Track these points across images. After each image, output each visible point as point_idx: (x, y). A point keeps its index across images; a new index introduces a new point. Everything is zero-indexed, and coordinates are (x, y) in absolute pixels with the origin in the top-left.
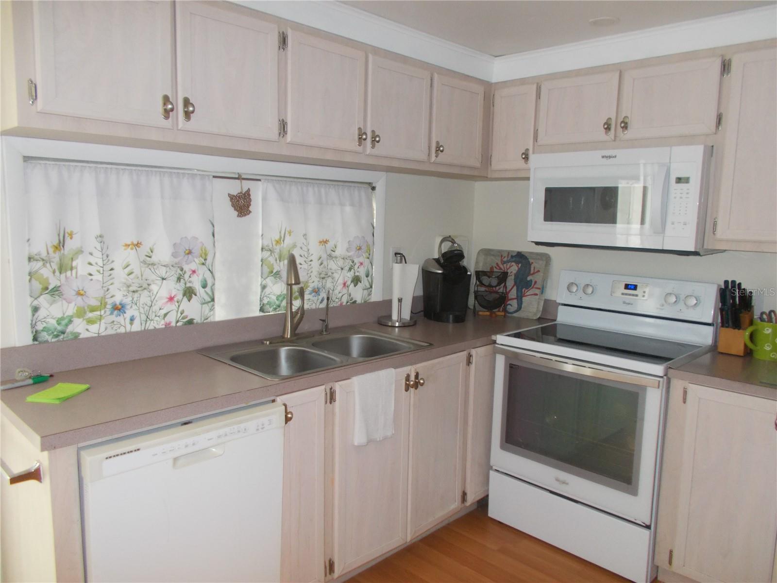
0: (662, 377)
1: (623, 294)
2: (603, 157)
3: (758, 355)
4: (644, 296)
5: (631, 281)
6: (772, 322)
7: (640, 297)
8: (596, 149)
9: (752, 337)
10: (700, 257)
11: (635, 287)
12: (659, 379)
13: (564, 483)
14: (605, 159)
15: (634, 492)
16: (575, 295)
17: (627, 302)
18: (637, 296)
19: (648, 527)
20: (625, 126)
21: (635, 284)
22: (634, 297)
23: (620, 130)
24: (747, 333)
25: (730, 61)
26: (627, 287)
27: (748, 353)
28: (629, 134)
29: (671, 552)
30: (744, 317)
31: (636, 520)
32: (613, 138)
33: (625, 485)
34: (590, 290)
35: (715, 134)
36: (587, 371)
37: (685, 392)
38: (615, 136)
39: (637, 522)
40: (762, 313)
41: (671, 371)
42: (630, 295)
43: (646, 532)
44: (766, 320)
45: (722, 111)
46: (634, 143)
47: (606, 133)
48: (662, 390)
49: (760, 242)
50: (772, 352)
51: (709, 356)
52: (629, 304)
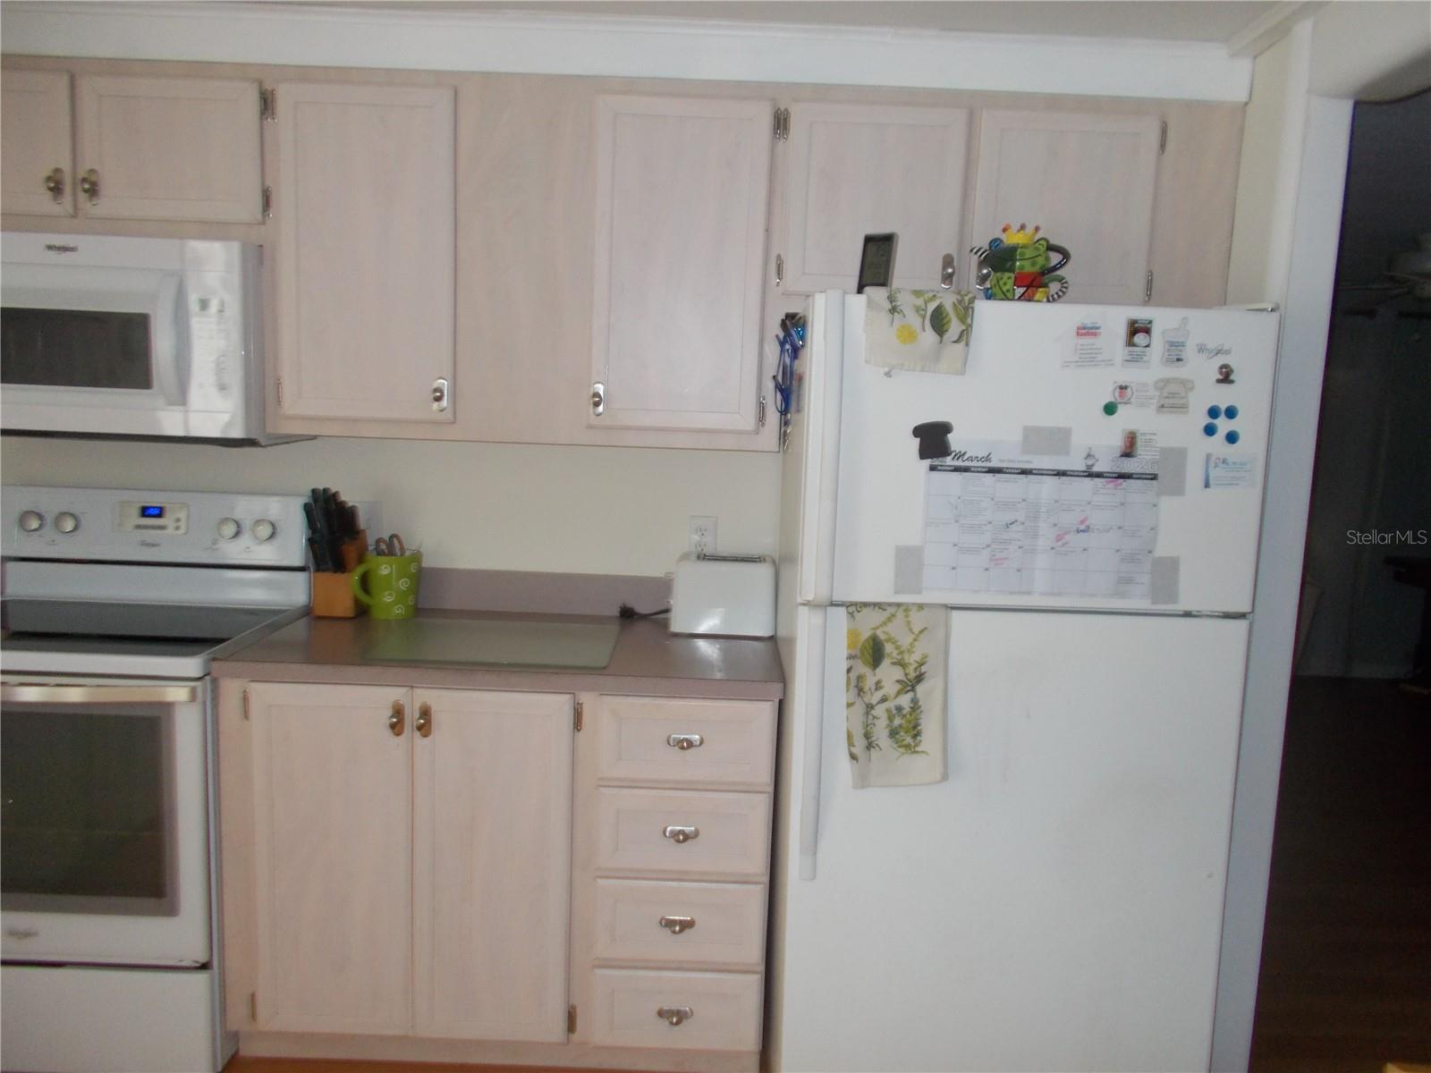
0: (199, 679)
1: (138, 527)
2: (50, 248)
3: (378, 614)
4: (178, 528)
5: (153, 500)
6: (395, 555)
7: (170, 531)
8: (37, 230)
9: (365, 583)
10: (260, 449)
11: (160, 513)
12: (193, 684)
13: (27, 934)
14: (51, 253)
15: (171, 910)
16: (40, 536)
17: (149, 541)
18: (162, 528)
19: (204, 967)
20: (93, 191)
21: (158, 505)
22: (159, 532)
23: (82, 197)
24: (355, 577)
25: (272, 92)
26: (145, 512)
27: (362, 612)
28: (102, 207)
29: (253, 997)
30: (350, 551)
31: (181, 961)
32: (71, 211)
33: (151, 902)
34: (69, 525)
35: (263, 223)
36: (74, 695)
37: (245, 699)
38: (76, 207)
39: (184, 964)
40: (378, 541)
41: (216, 665)
42: (154, 527)
43: (202, 977)
44: (386, 551)
45: (268, 183)
46: (116, 226)
47: (55, 199)
48: (204, 703)
49: (355, 421)
50: (396, 604)
51: (302, 623)
52: (153, 545)
